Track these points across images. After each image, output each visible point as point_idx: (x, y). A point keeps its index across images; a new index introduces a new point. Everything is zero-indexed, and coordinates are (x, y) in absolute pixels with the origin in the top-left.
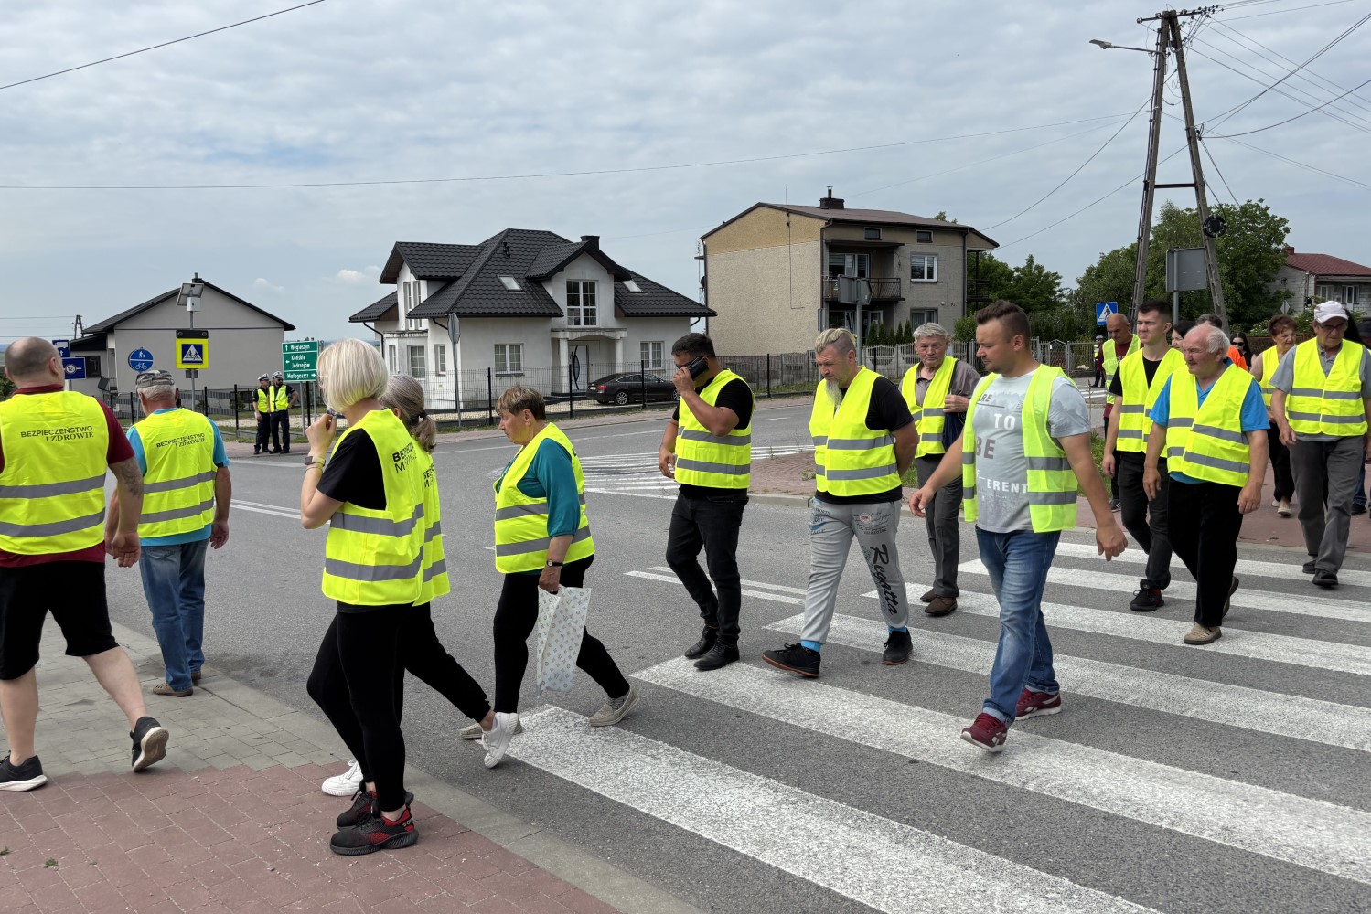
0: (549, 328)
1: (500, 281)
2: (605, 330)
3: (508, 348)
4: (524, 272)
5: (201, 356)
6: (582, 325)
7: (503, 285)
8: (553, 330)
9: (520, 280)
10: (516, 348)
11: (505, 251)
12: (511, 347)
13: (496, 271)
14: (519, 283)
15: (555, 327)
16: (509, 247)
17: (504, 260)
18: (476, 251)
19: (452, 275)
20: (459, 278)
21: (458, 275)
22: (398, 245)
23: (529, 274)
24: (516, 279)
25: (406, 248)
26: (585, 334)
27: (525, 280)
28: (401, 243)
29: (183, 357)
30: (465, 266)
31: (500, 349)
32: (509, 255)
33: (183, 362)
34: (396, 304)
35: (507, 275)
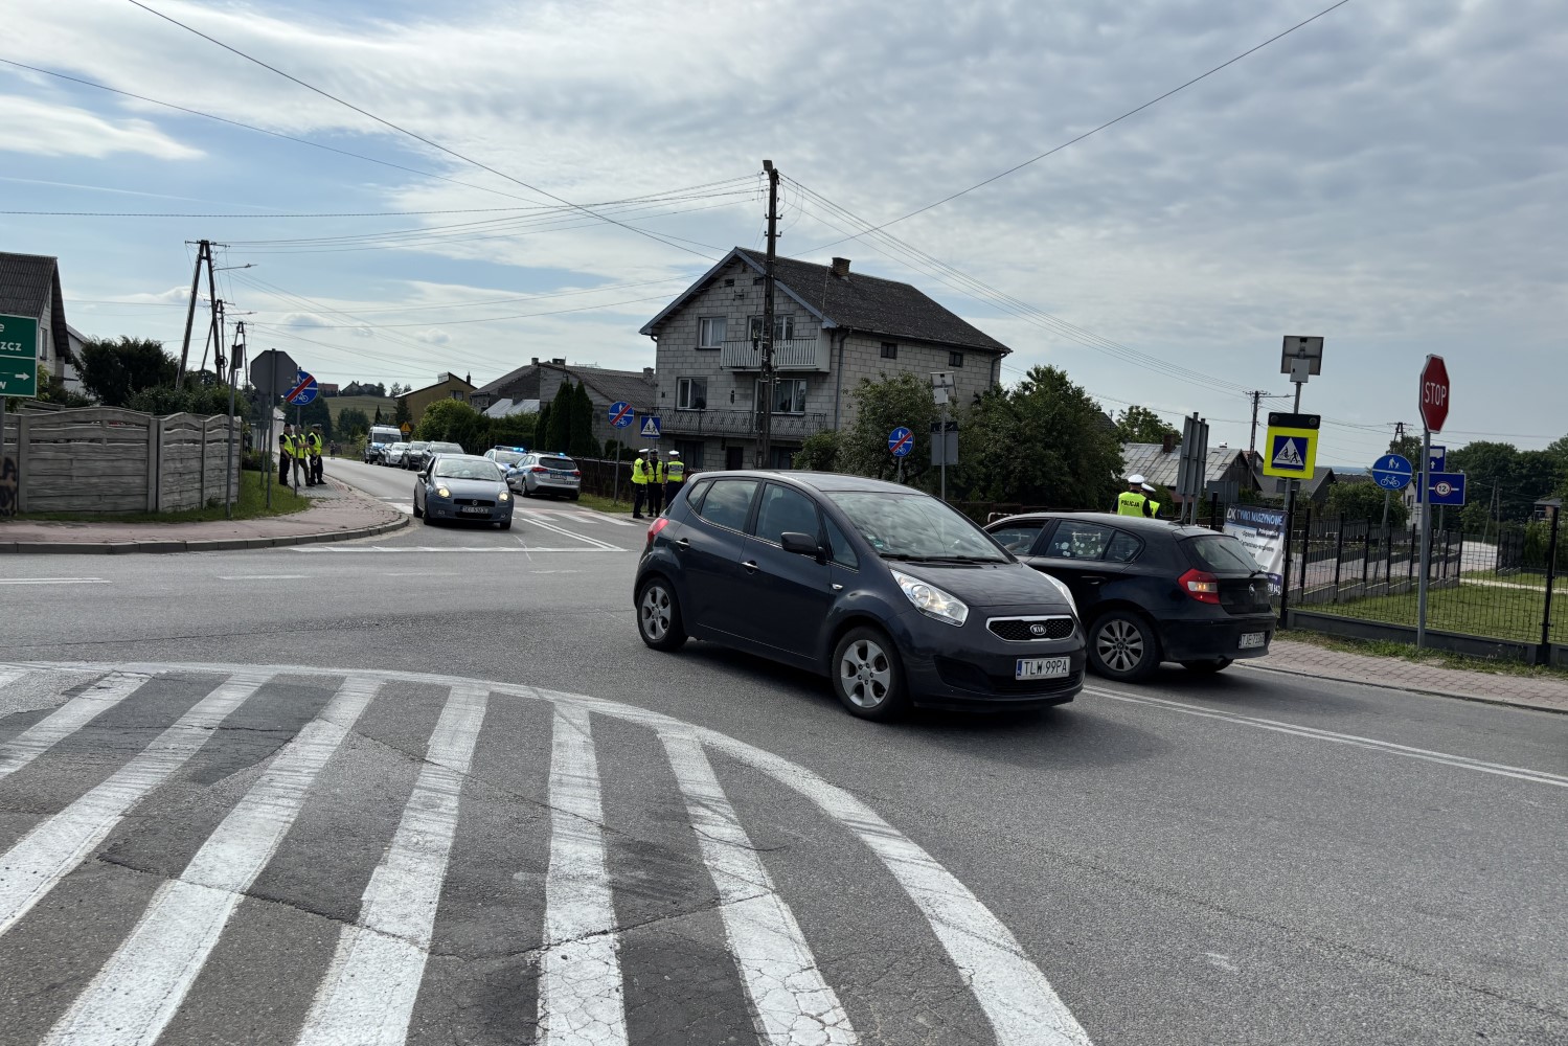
5: (1303, 458)
29: (1274, 457)
33: (1274, 465)
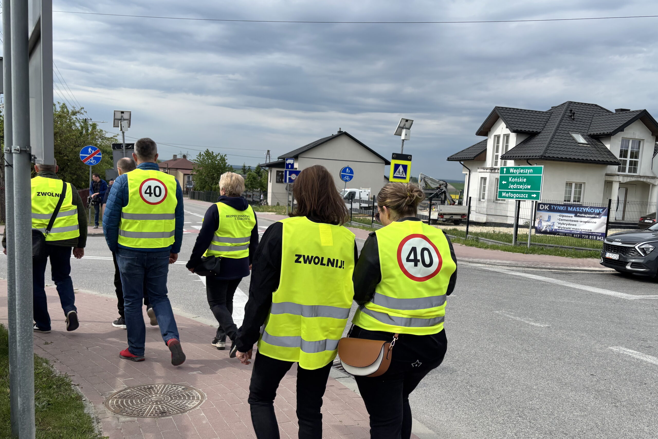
0: (605, 172)
1: (571, 136)
2: (644, 177)
3: (574, 185)
4: (586, 131)
6: (627, 173)
7: (574, 139)
8: (607, 175)
9: (586, 137)
10: (580, 186)
11: (571, 116)
12: (576, 184)
13: (568, 130)
14: (585, 138)
15: (609, 172)
16: (574, 113)
17: (571, 122)
18: (547, 115)
19: (535, 130)
20: (540, 133)
21: (539, 131)
22: (496, 108)
23: (589, 133)
24: (582, 135)
25: (502, 111)
26: (633, 179)
27: (587, 137)
28: (499, 107)
30: (541, 125)
31: (569, 185)
32: (574, 119)
34: (485, 150)
35: (576, 132)
